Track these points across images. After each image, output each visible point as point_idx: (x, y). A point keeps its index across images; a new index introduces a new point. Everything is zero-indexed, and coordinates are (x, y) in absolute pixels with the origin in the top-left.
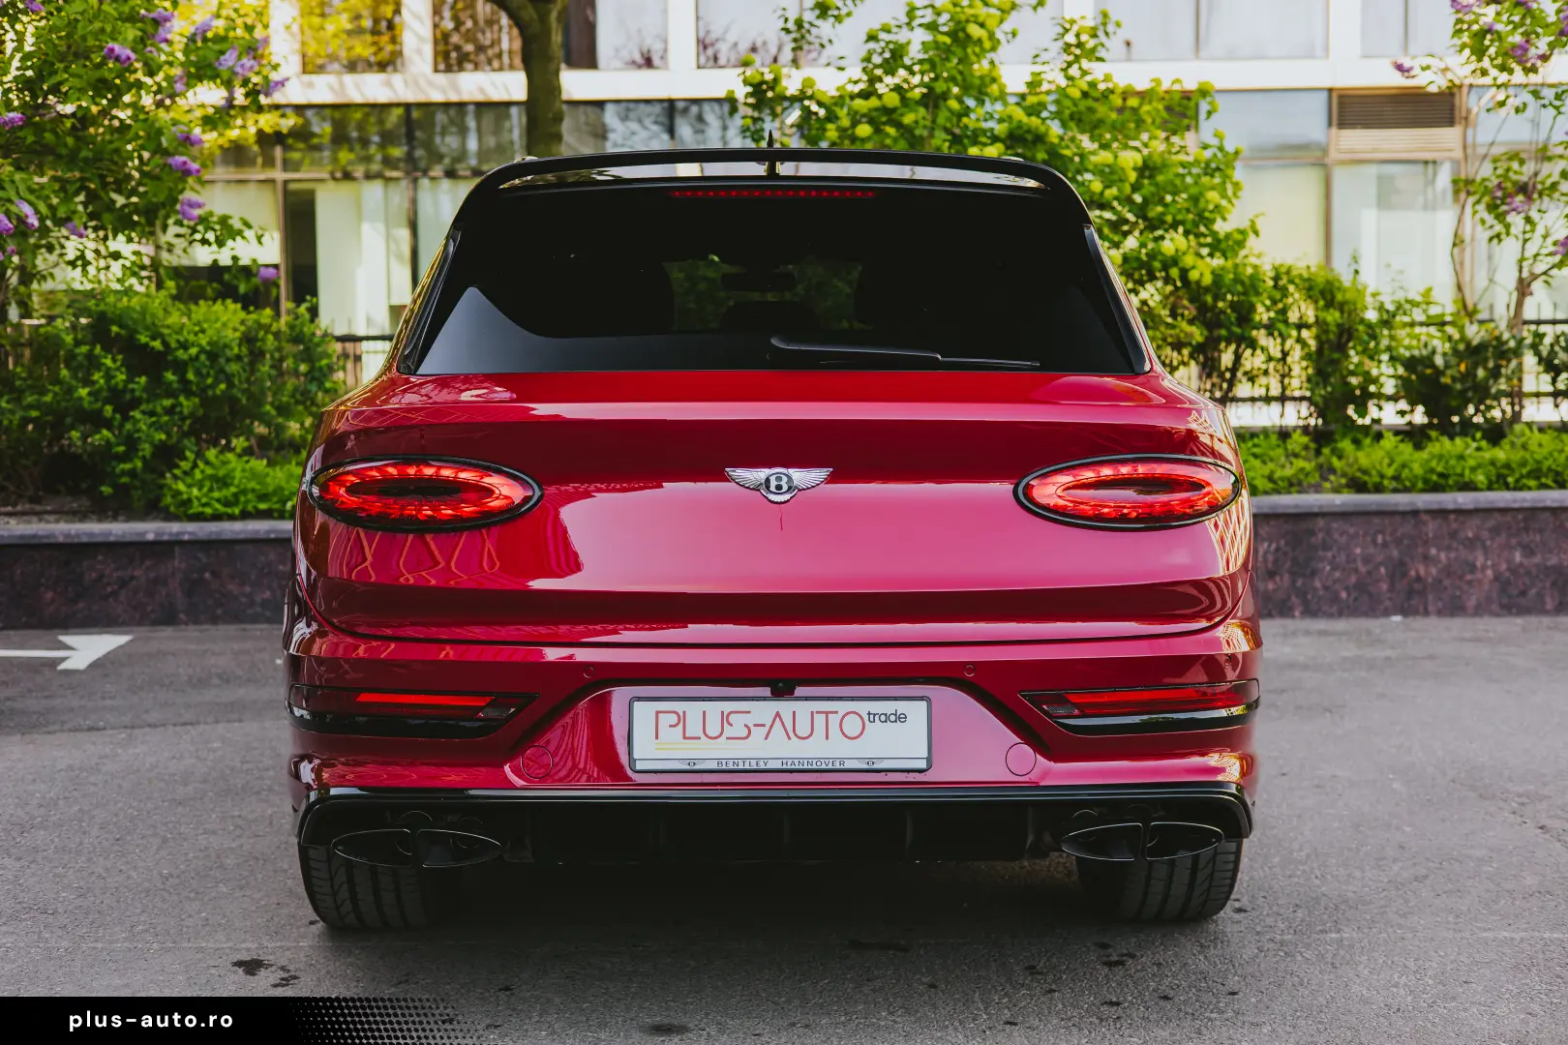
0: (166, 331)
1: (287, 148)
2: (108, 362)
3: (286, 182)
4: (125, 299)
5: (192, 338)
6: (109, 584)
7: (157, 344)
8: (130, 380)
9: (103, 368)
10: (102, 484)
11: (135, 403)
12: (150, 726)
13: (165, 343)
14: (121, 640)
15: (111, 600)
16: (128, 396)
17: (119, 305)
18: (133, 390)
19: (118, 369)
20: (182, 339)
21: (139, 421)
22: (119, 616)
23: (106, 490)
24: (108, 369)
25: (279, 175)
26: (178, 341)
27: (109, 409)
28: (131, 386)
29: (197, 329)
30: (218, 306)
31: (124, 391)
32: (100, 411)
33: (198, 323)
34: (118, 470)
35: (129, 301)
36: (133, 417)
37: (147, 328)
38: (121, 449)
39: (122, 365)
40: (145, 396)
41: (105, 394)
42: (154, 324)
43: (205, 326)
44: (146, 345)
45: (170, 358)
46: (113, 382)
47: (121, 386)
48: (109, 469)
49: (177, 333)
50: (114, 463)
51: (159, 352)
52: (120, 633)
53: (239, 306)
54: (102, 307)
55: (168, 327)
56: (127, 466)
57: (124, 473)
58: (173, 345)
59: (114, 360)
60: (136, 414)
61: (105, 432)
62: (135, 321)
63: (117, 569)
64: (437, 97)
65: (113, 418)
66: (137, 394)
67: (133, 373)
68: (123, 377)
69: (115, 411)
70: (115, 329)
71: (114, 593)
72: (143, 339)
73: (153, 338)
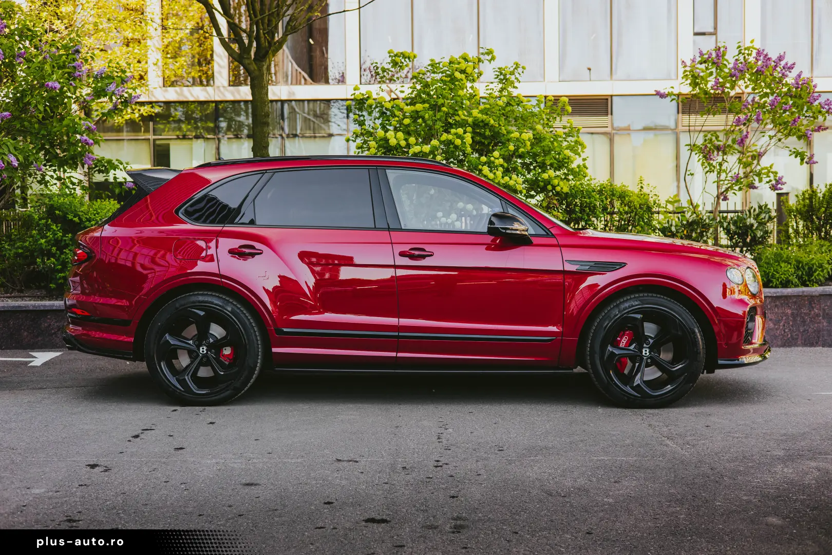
0: (81, 214)
1: (155, 123)
2: (54, 227)
3: (154, 140)
4: (62, 199)
5: (93, 217)
6: (53, 329)
7: (76, 219)
8: (64, 235)
9: (51, 230)
10: (51, 283)
11: (66, 246)
12: (66, 387)
13: (80, 219)
14: (58, 354)
15: (54, 336)
16: (63, 243)
17: (60, 201)
18: (65, 240)
19: (58, 231)
20: (88, 217)
21: (68, 254)
22: (57, 344)
23: (52, 286)
24: (55, 230)
25: (151, 137)
26: (86, 218)
27: (54, 248)
28: (64, 238)
29: (95, 212)
30: (106, 203)
31: (61, 240)
32: (50, 250)
33: (96, 210)
34: (58, 277)
35: (64, 199)
36: (65, 252)
37: (72, 212)
38: (60, 267)
39: (60, 229)
40: (71, 243)
41: (52, 242)
42: (75, 210)
43: (99, 211)
44: (72, 220)
45: (82, 226)
46: (56, 236)
47: (60, 238)
48: (54, 277)
49: (86, 214)
50: (56, 274)
51: (77, 223)
52: (57, 351)
53: (116, 202)
54: (52, 202)
55: (82, 211)
56: (62, 275)
57: (60, 278)
58: (84, 220)
59: (57, 227)
60: (67, 251)
61: (52, 259)
62: (67, 209)
63: (56, 322)
64: (230, 98)
65: (56, 253)
66: (67, 242)
67: (65, 232)
68: (61, 234)
69: (57, 250)
70: (57, 212)
71: (55, 333)
72: (70, 217)
73: (75, 217)
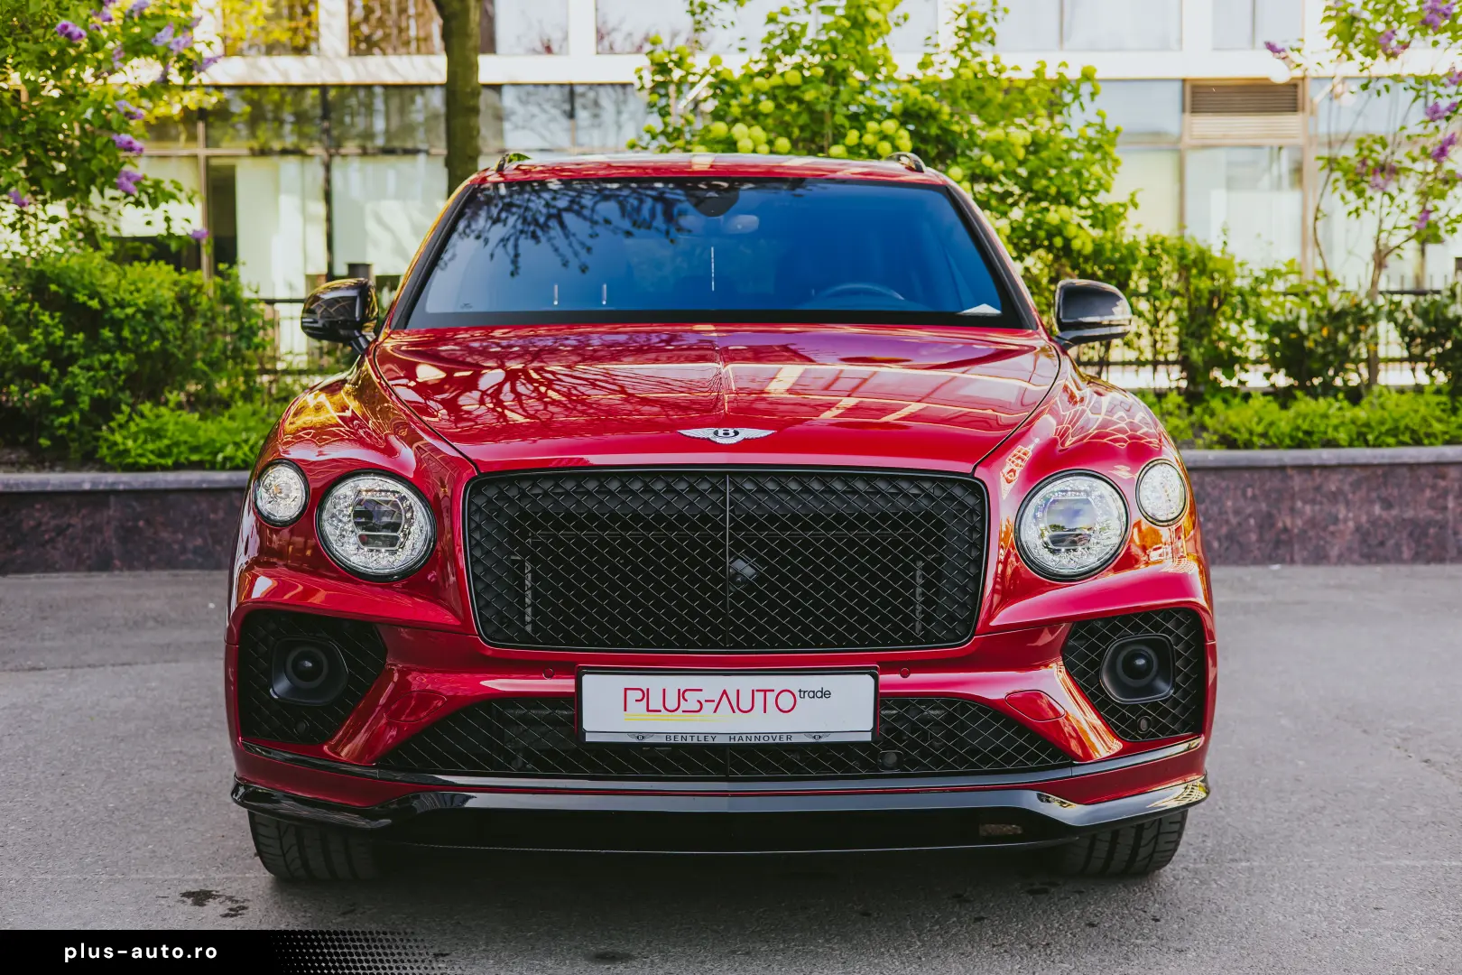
0: (103, 291)
1: (209, 125)
2: (46, 319)
3: (208, 158)
5: (128, 297)
6: (46, 532)
7: (95, 304)
8: (68, 336)
9: (41, 325)
10: (40, 437)
11: (73, 359)
12: (89, 666)
13: (102, 302)
15: (49, 547)
16: (66, 352)
17: (59, 265)
18: (71, 346)
19: (56, 326)
20: (119, 298)
21: (77, 376)
23: (44, 442)
24: (47, 326)
25: (202, 152)
26: (115, 300)
27: (46, 364)
28: (69, 342)
29: (132, 288)
30: (152, 268)
31: (62, 347)
32: (38, 366)
33: (134, 283)
34: (56, 423)
35: (67, 262)
36: (71, 372)
37: (85, 287)
38: (60, 402)
39: (59, 322)
40: (82, 352)
41: (43, 350)
42: (92, 283)
43: (141, 286)
44: (84, 304)
45: (107, 316)
46: (51, 338)
47: (59, 342)
48: (47, 422)
49: (114, 292)
50: (52, 417)
51: (96, 311)
53: (172, 267)
54: (40, 267)
55: (105, 286)
56: (65, 419)
57: (62, 426)
58: (111, 303)
59: (52, 318)
60: (75, 369)
61: (43, 387)
62: (73, 280)
63: (54, 517)
64: (351, 79)
65: (51, 373)
66: (75, 350)
67: (70, 330)
68: (61, 334)
69: (53, 366)
70: (53, 287)
71: (52, 541)
72: (81, 298)
73: (91, 297)
